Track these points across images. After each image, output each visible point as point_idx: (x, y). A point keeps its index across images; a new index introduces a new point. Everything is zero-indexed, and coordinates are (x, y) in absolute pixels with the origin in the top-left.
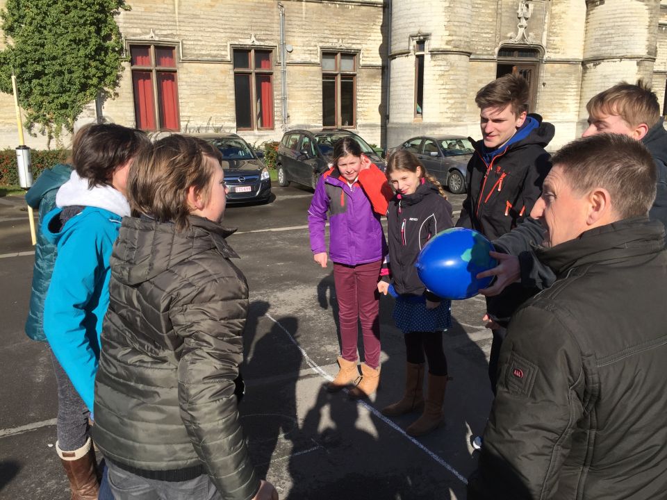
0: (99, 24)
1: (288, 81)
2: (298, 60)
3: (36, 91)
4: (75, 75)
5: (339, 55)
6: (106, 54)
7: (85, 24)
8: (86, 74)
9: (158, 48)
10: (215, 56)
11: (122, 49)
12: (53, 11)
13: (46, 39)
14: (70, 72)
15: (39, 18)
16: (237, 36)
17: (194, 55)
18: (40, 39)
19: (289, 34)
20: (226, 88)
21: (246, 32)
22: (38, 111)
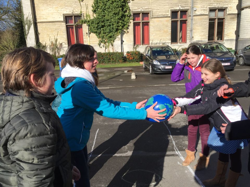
0: (123, 7)
1: (194, 23)
2: (199, 14)
3: (102, 32)
4: (114, 26)
5: (217, 10)
6: (125, 17)
7: (118, 7)
8: (118, 25)
9: (143, 14)
10: (164, 15)
11: (131, 15)
12: (108, 4)
13: (105, 14)
14: (113, 25)
15: (104, 6)
16: (173, 6)
17: (156, 15)
18: (104, 14)
19: (195, 3)
20: (168, 27)
21: (177, 4)
22: (102, 39)
